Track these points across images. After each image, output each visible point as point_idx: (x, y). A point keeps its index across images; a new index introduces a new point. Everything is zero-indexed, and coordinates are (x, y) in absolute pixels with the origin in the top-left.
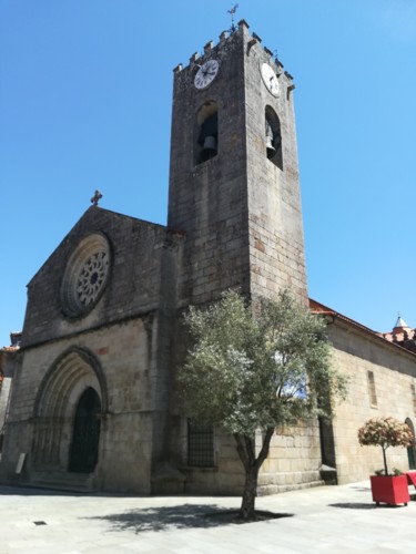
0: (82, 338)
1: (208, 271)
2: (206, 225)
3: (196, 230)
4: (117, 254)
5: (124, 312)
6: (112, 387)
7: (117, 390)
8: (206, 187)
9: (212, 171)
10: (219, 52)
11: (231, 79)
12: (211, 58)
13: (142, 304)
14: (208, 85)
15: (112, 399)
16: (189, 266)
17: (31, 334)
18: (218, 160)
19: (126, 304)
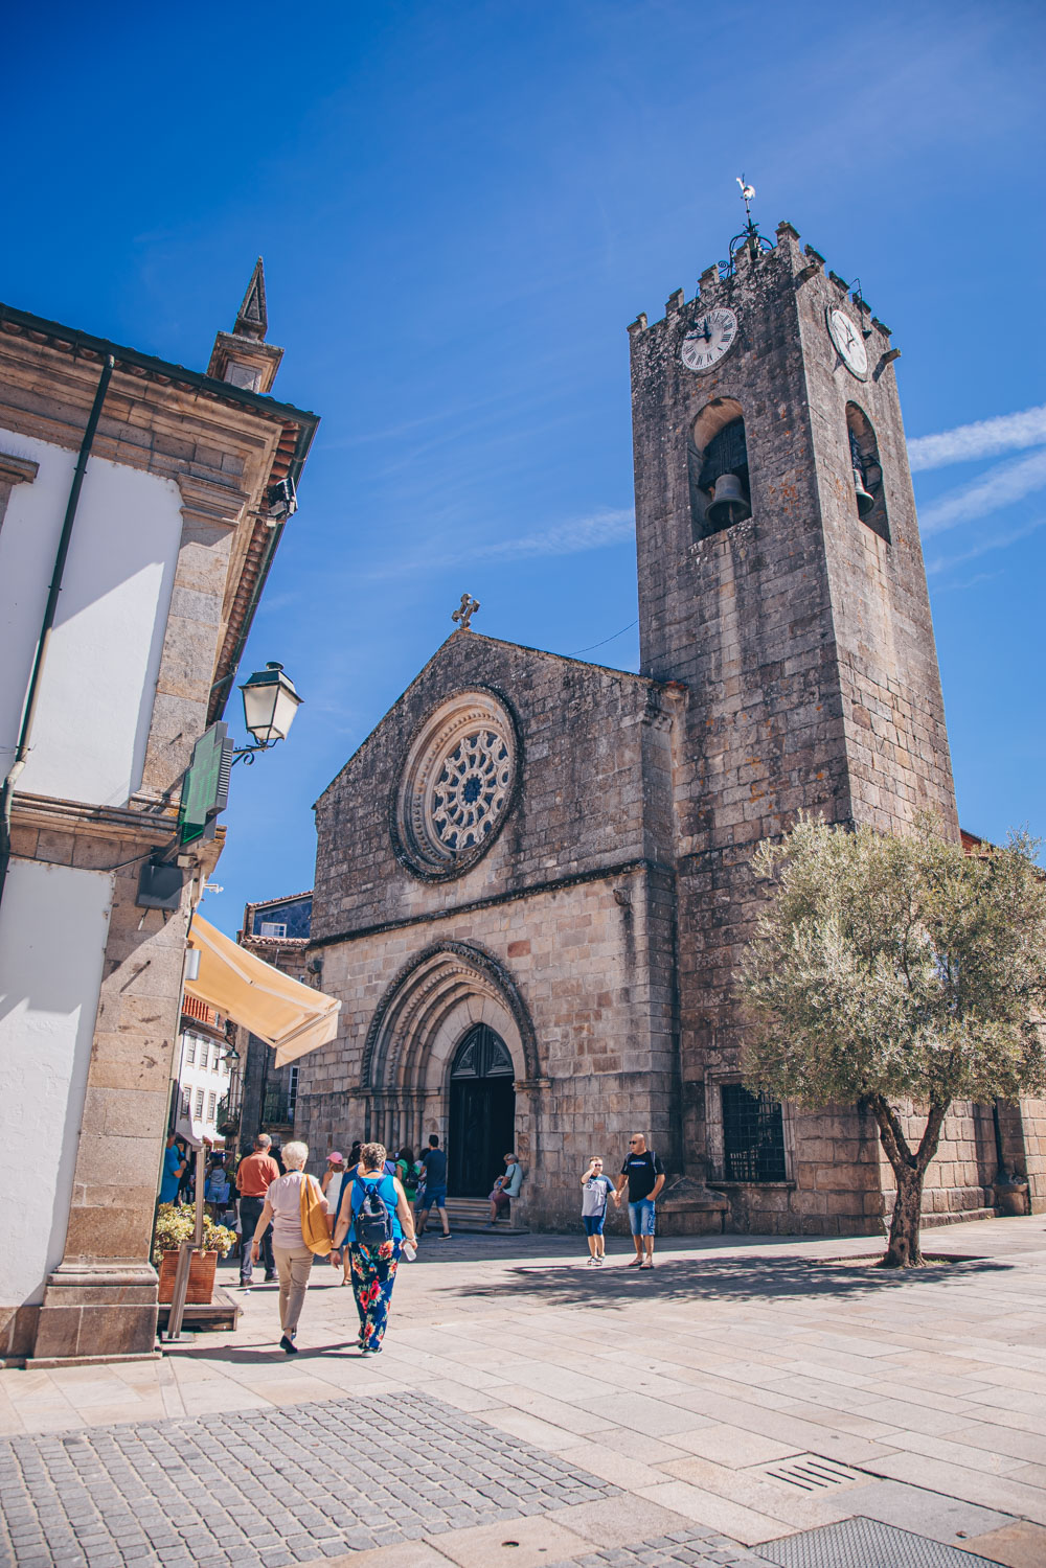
0: (461, 921)
1: (748, 774)
2: (736, 671)
3: (711, 683)
4: (530, 737)
5: (558, 865)
6: (545, 1025)
7: (558, 1030)
8: (730, 587)
9: (742, 553)
10: (735, 293)
11: (769, 351)
12: (718, 304)
13: (603, 847)
14: (716, 364)
15: (547, 1049)
16: (700, 763)
17: (333, 910)
18: (754, 529)
19: (563, 848)
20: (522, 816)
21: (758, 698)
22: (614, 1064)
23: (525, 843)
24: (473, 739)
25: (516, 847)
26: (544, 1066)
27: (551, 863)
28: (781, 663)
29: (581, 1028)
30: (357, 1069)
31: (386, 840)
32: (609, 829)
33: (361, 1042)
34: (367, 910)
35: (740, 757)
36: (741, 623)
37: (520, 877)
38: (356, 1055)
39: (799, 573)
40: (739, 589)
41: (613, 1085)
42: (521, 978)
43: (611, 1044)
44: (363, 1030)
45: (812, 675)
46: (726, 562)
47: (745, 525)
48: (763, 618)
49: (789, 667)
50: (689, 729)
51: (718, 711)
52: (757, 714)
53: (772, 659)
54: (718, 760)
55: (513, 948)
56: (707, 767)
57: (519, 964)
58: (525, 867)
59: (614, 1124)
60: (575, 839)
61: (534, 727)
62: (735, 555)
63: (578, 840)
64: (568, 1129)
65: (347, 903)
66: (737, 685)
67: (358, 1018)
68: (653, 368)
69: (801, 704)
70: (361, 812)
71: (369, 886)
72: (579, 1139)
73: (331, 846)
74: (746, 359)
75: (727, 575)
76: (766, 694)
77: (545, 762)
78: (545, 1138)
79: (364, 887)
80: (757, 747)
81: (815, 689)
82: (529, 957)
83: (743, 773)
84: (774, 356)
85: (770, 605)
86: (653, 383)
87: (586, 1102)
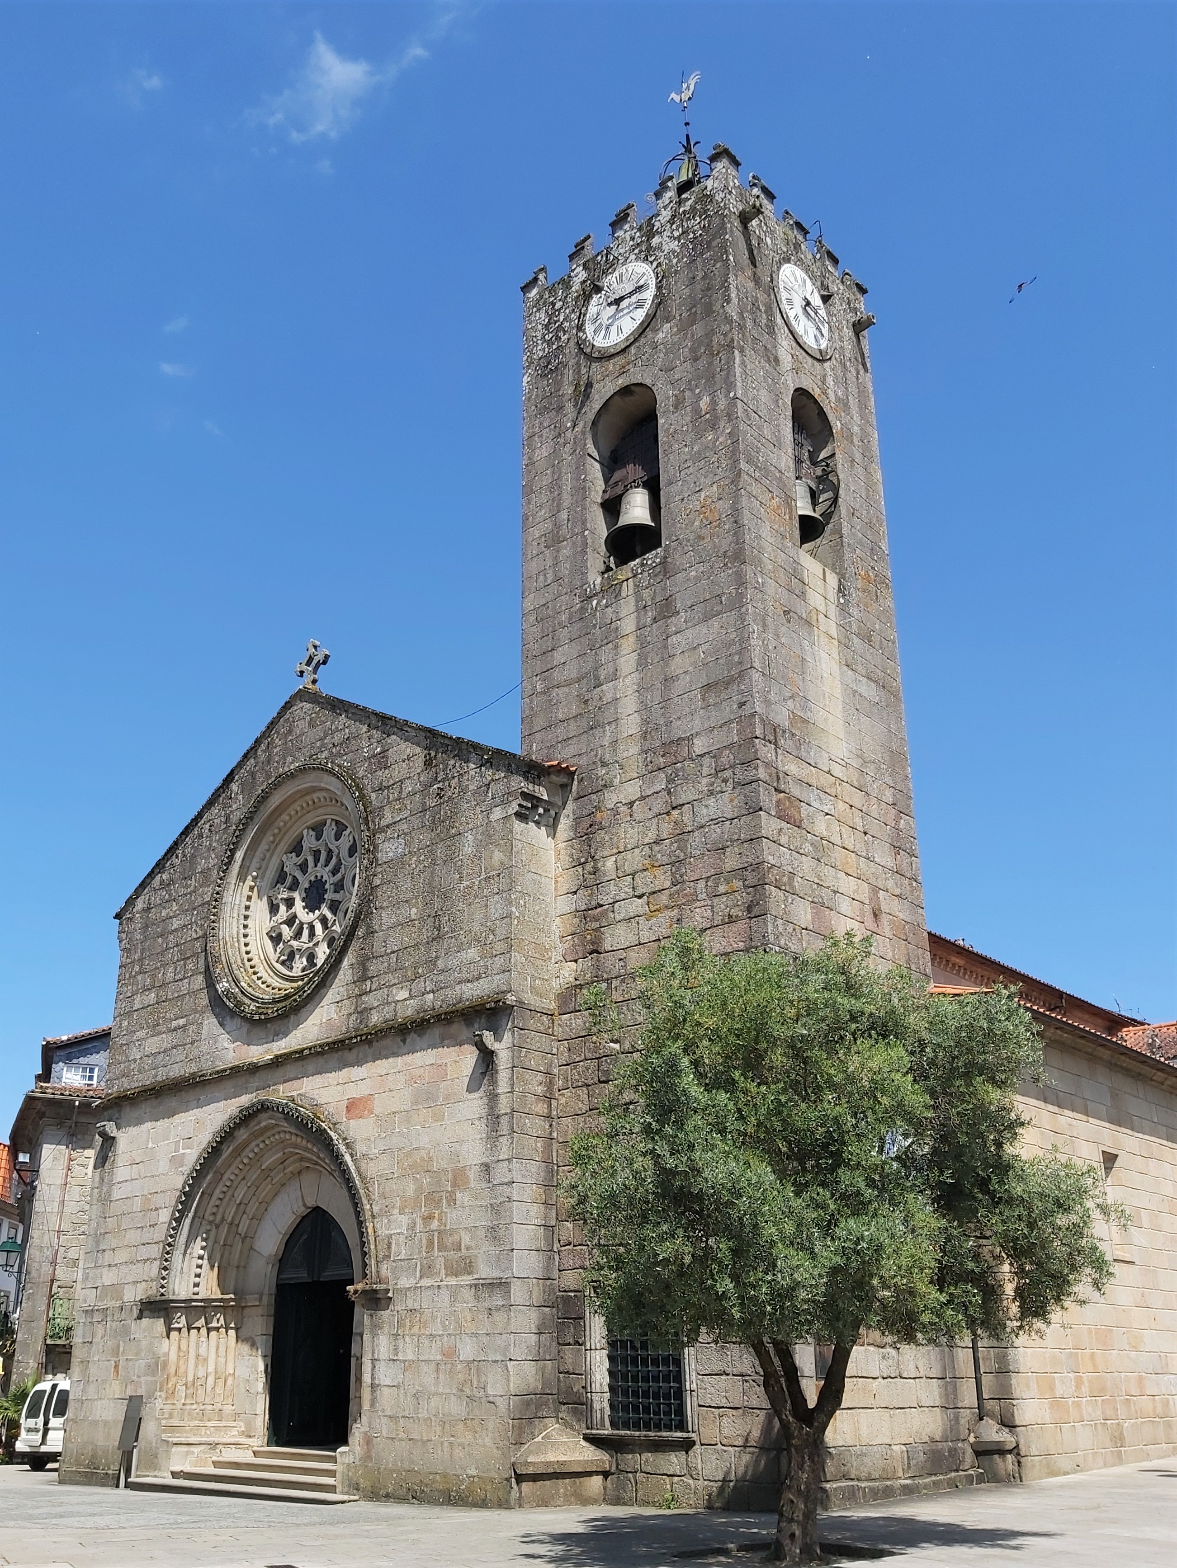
0: (291, 1070)
1: (644, 883)
2: (634, 749)
3: (604, 764)
4: (383, 830)
5: (411, 997)
6: (386, 1211)
7: (404, 1220)
8: (632, 639)
9: (646, 594)
10: (655, 241)
11: (693, 323)
12: (633, 257)
13: (464, 975)
14: (627, 339)
15: (389, 1245)
16: (589, 867)
17: (135, 1054)
18: (663, 562)
19: (417, 976)
20: (371, 932)
21: (660, 786)
22: (468, 1267)
23: (374, 968)
24: (318, 829)
25: (362, 973)
26: (385, 1268)
27: (403, 994)
28: (690, 738)
29: (430, 1218)
30: (153, 1272)
31: (205, 963)
32: (472, 953)
33: (160, 1233)
34: (179, 1055)
35: (635, 860)
36: (642, 689)
37: (363, 1013)
38: (155, 1251)
39: (715, 623)
40: (642, 644)
41: (467, 1296)
42: (361, 1148)
43: (466, 1239)
44: (164, 1216)
45: (727, 758)
46: (627, 606)
47: (653, 557)
48: (668, 679)
49: (700, 746)
50: (578, 824)
51: (611, 799)
52: (659, 805)
53: (677, 734)
54: (610, 863)
55: (354, 1108)
56: (595, 872)
57: (357, 1129)
58: (371, 1000)
59: (467, 1349)
60: (431, 963)
61: (388, 819)
62: (638, 598)
63: (435, 965)
64: (410, 1356)
65: (153, 1044)
66: (634, 768)
67: (158, 1200)
68: (550, 343)
69: (711, 793)
70: (176, 924)
71: (182, 1022)
72: (425, 1368)
73: (137, 968)
74: (664, 332)
75: (628, 625)
76: (670, 781)
77: (401, 861)
78: (381, 1367)
79: (174, 1024)
80: (656, 848)
81: (728, 774)
82: (371, 1120)
83: (638, 881)
84: (698, 329)
85: (679, 664)
86: (549, 363)
87: (434, 1318)
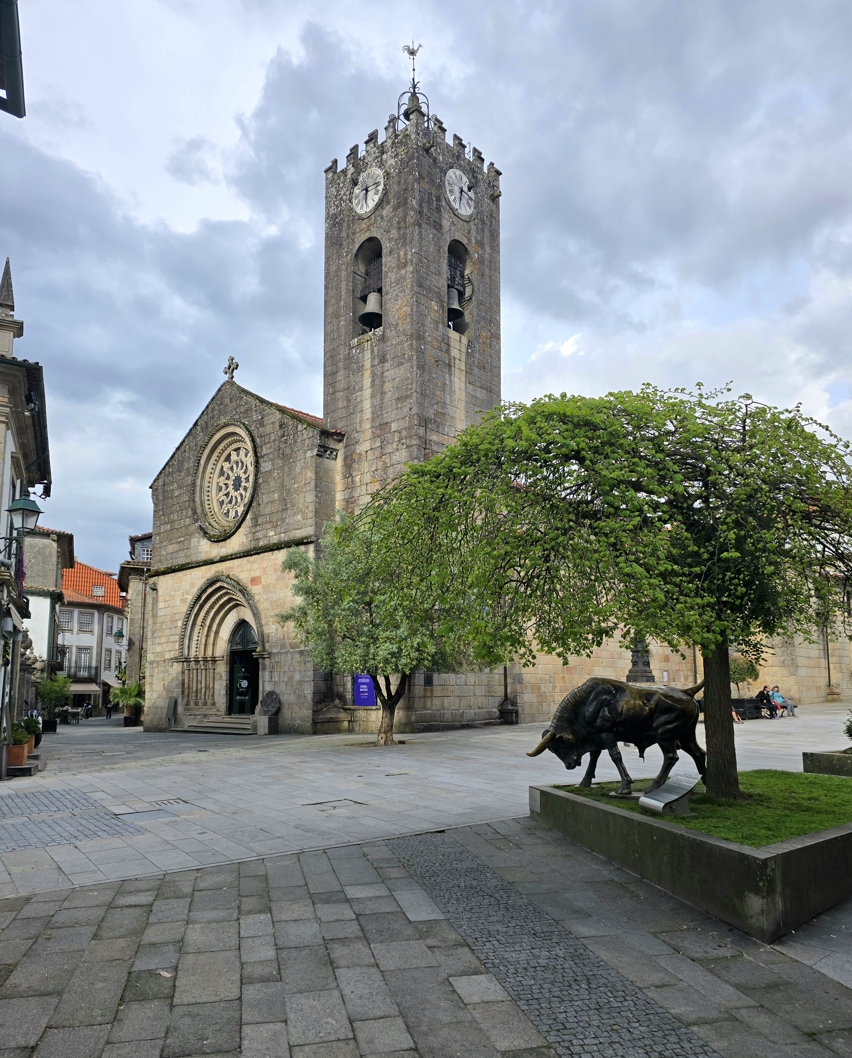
0: (228, 564)
2: (368, 426)
3: (357, 432)
4: (262, 457)
5: (275, 535)
6: (267, 624)
7: (273, 626)
8: (369, 371)
9: (376, 349)
10: (384, 156)
11: (399, 208)
12: (374, 164)
13: (296, 527)
14: (370, 211)
15: (269, 637)
16: (350, 480)
17: (163, 553)
18: (383, 335)
19: (277, 525)
20: (259, 504)
21: (378, 444)
22: (297, 646)
23: (260, 520)
24: (237, 452)
25: (256, 523)
26: (267, 645)
27: (272, 533)
28: (390, 423)
30: (177, 646)
31: (190, 513)
32: (299, 517)
33: (179, 631)
34: (182, 554)
35: (368, 478)
36: (373, 396)
37: (257, 540)
38: (177, 638)
39: (403, 368)
40: (373, 375)
41: (297, 656)
42: (257, 598)
44: (180, 624)
45: (404, 434)
46: (368, 355)
47: (379, 331)
48: (383, 393)
49: (394, 426)
50: (345, 459)
51: (359, 449)
52: (377, 453)
53: (386, 420)
54: (358, 478)
55: (255, 581)
56: (353, 481)
57: (255, 590)
58: (259, 535)
59: (297, 677)
60: (283, 520)
61: (264, 451)
62: (372, 351)
63: (285, 521)
64: (277, 679)
65: (171, 548)
66: (369, 434)
67: (177, 617)
68: (337, 206)
69: (397, 449)
70: (177, 493)
71: (182, 539)
72: (282, 684)
73: (161, 513)
74: (387, 211)
75: (368, 364)
76: (382, 442)
77: (270, 472)
78: (266, 683)
79: (179, 540)
80: (376, 473)
81: (404, 441)
82: (260, 586)
83: (369, 488)
84: (401, 212)
85: (388, 386)
86: (337, 218)
87: (285, 665)
